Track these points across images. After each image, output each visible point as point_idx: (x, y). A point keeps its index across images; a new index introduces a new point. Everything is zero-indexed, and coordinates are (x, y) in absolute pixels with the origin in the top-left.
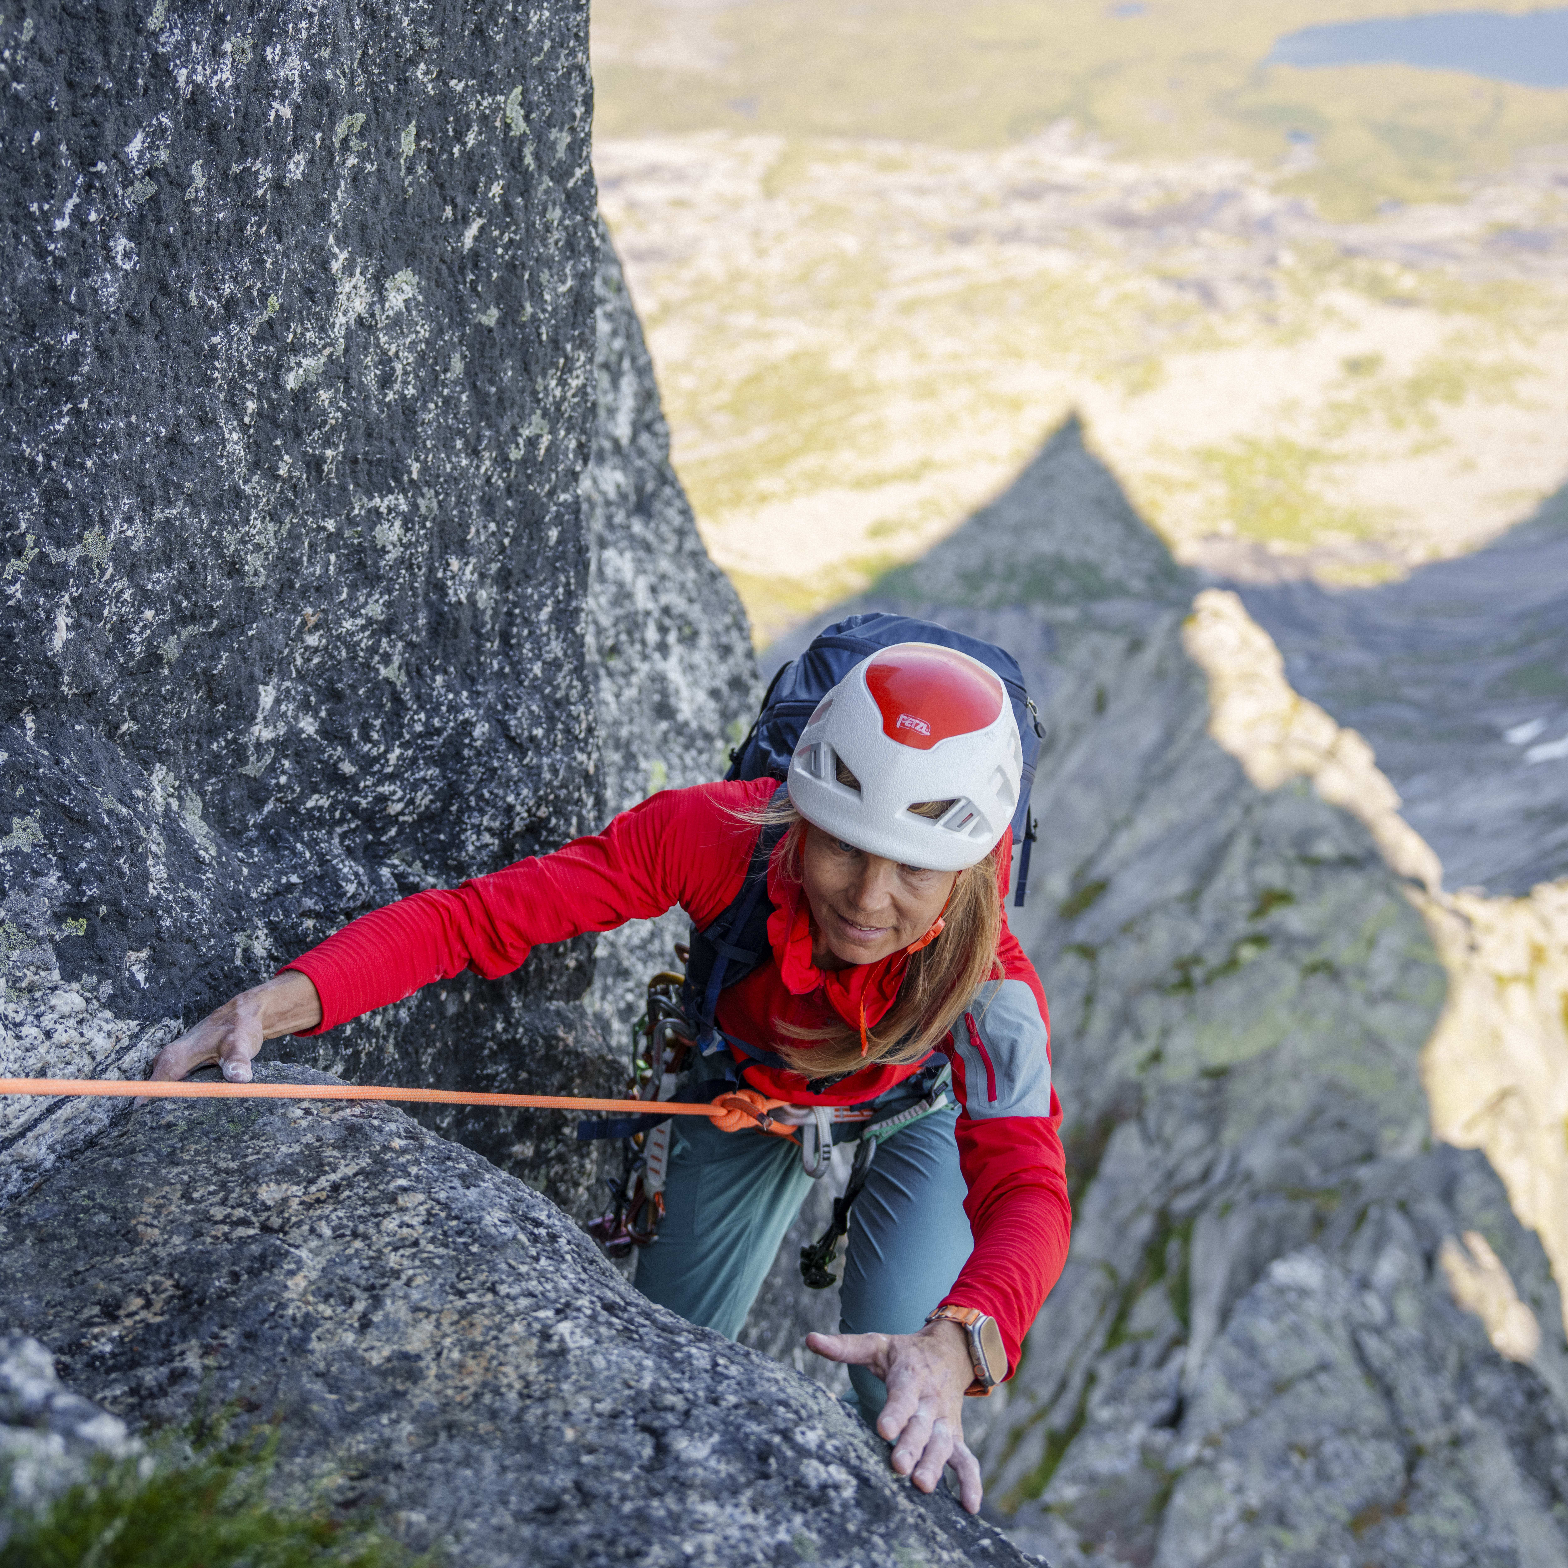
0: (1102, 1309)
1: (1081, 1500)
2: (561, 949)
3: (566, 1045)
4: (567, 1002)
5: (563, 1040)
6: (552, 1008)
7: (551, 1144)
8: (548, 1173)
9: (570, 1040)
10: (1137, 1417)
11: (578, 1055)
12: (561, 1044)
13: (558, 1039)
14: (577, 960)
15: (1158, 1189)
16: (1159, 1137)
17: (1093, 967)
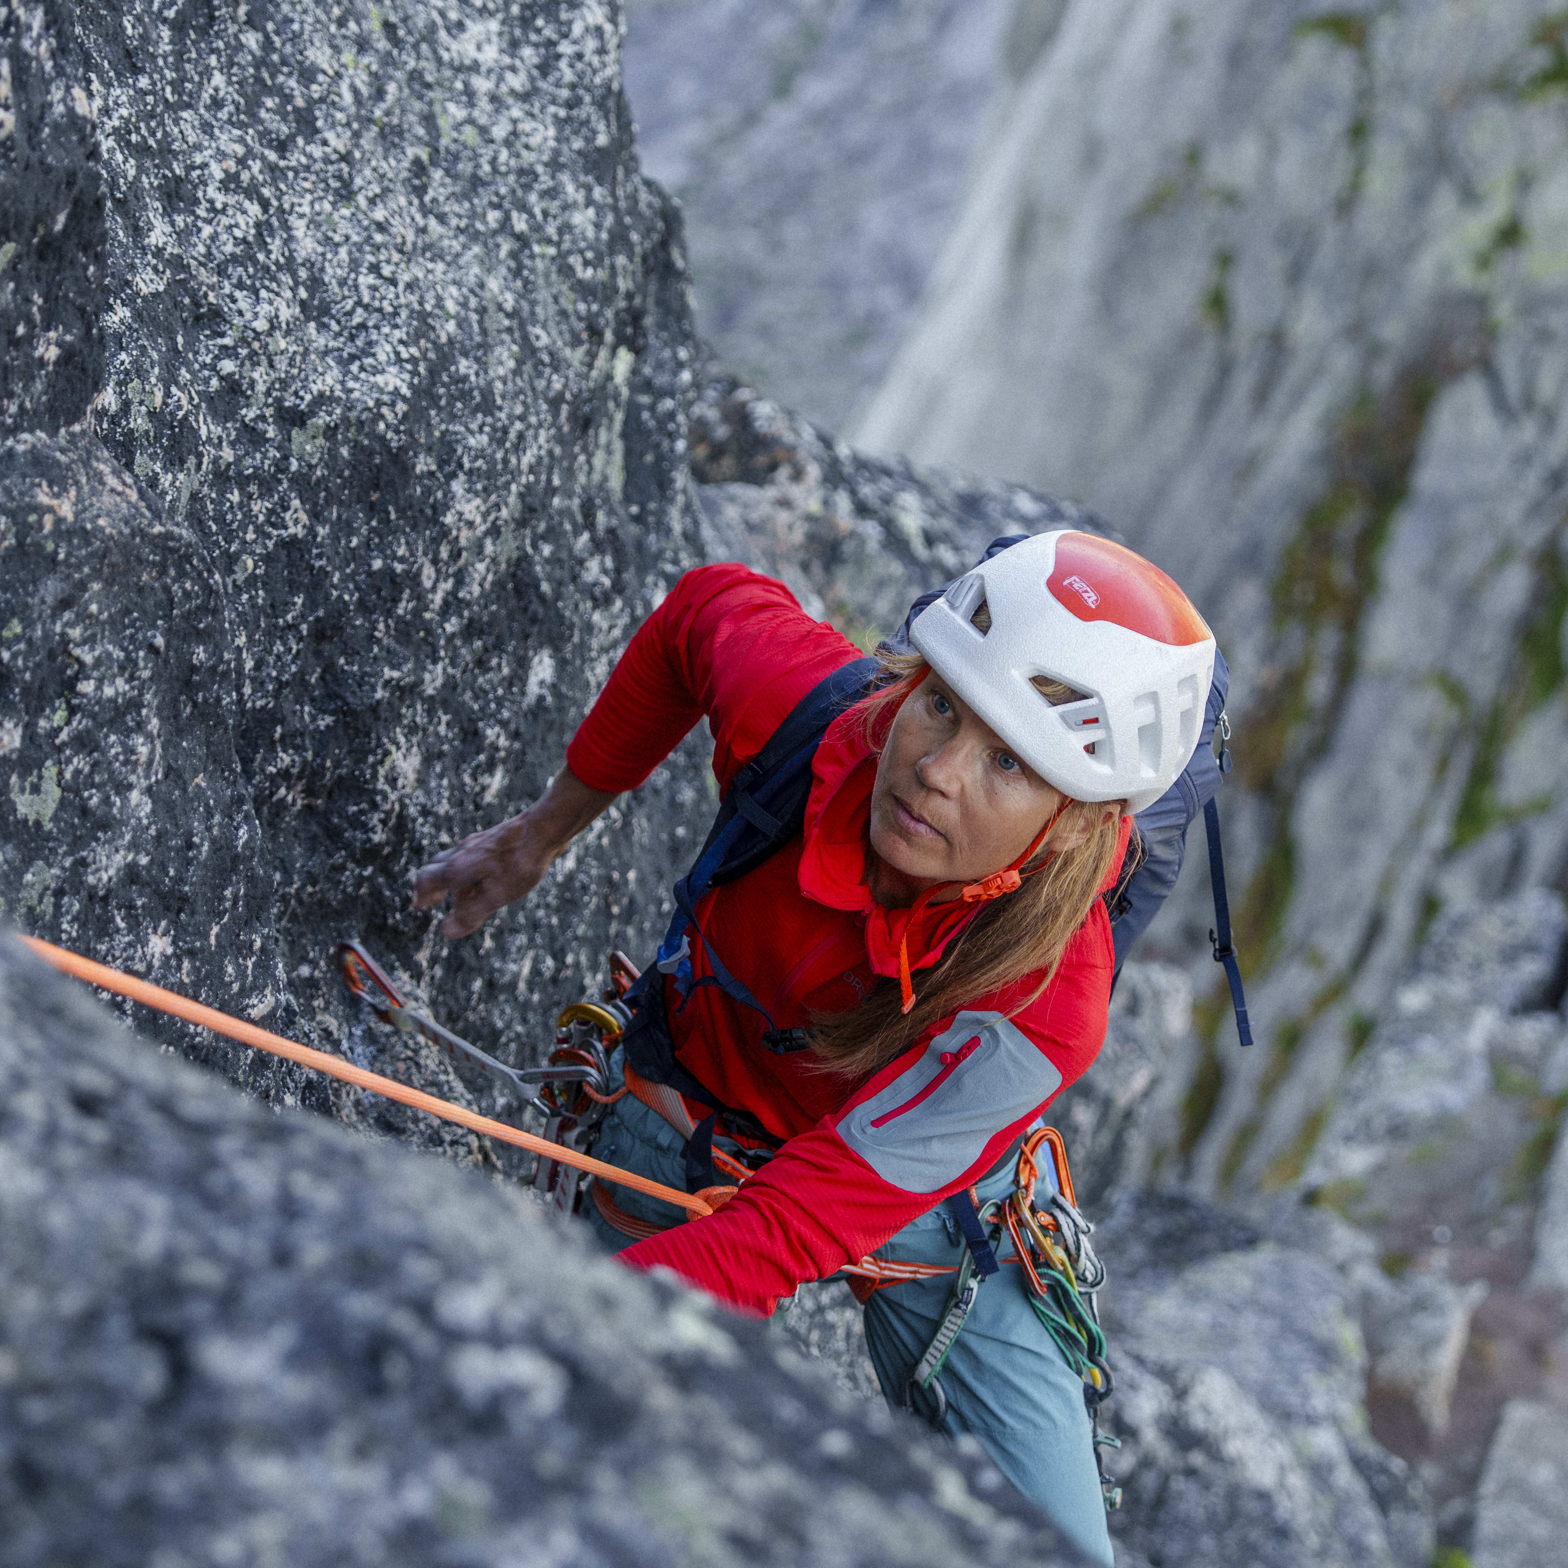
0: (1443, 765)
1: (1379, 1170)
2: (21, 330)
3: (59, 521)
4: (53, 432)
5: (51, 510)
6: (21, 448)
7: (59, 717)
8: (60, 773)
9: (66, 510)
10: (1479, 998)
11: (86, 536)
12: (48, 521)
13: (41, 510)
14: (59, 344)
15: (1535, 509)
16: (1529, 402)
17: (1365, 63)
